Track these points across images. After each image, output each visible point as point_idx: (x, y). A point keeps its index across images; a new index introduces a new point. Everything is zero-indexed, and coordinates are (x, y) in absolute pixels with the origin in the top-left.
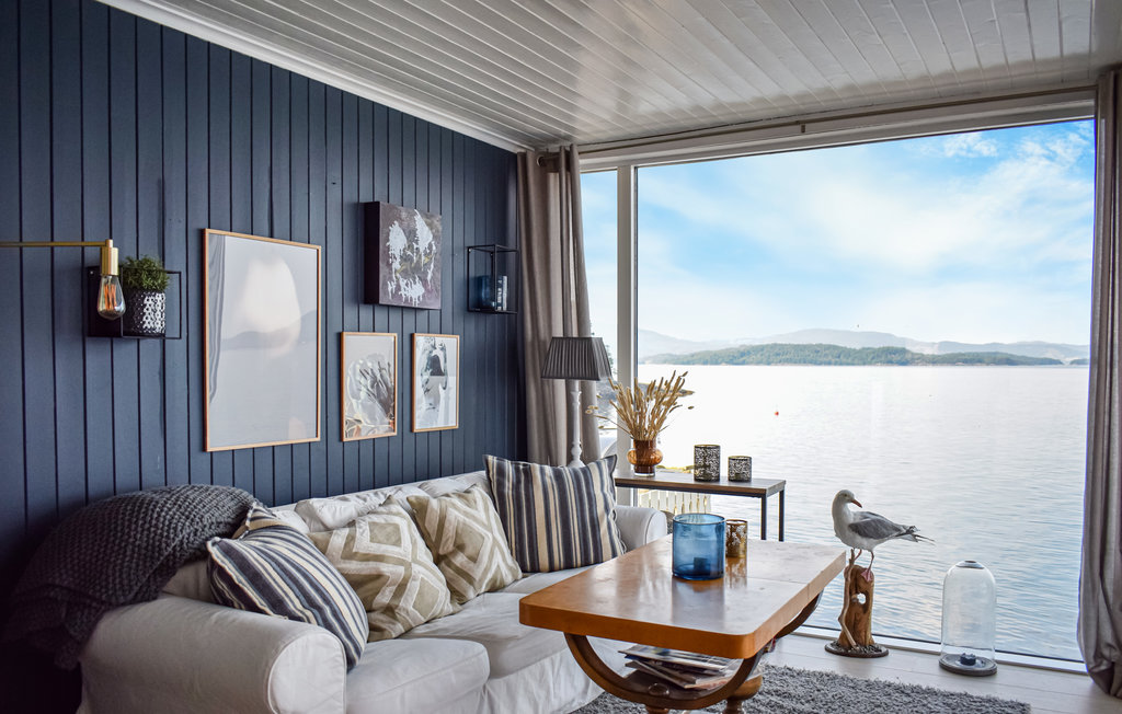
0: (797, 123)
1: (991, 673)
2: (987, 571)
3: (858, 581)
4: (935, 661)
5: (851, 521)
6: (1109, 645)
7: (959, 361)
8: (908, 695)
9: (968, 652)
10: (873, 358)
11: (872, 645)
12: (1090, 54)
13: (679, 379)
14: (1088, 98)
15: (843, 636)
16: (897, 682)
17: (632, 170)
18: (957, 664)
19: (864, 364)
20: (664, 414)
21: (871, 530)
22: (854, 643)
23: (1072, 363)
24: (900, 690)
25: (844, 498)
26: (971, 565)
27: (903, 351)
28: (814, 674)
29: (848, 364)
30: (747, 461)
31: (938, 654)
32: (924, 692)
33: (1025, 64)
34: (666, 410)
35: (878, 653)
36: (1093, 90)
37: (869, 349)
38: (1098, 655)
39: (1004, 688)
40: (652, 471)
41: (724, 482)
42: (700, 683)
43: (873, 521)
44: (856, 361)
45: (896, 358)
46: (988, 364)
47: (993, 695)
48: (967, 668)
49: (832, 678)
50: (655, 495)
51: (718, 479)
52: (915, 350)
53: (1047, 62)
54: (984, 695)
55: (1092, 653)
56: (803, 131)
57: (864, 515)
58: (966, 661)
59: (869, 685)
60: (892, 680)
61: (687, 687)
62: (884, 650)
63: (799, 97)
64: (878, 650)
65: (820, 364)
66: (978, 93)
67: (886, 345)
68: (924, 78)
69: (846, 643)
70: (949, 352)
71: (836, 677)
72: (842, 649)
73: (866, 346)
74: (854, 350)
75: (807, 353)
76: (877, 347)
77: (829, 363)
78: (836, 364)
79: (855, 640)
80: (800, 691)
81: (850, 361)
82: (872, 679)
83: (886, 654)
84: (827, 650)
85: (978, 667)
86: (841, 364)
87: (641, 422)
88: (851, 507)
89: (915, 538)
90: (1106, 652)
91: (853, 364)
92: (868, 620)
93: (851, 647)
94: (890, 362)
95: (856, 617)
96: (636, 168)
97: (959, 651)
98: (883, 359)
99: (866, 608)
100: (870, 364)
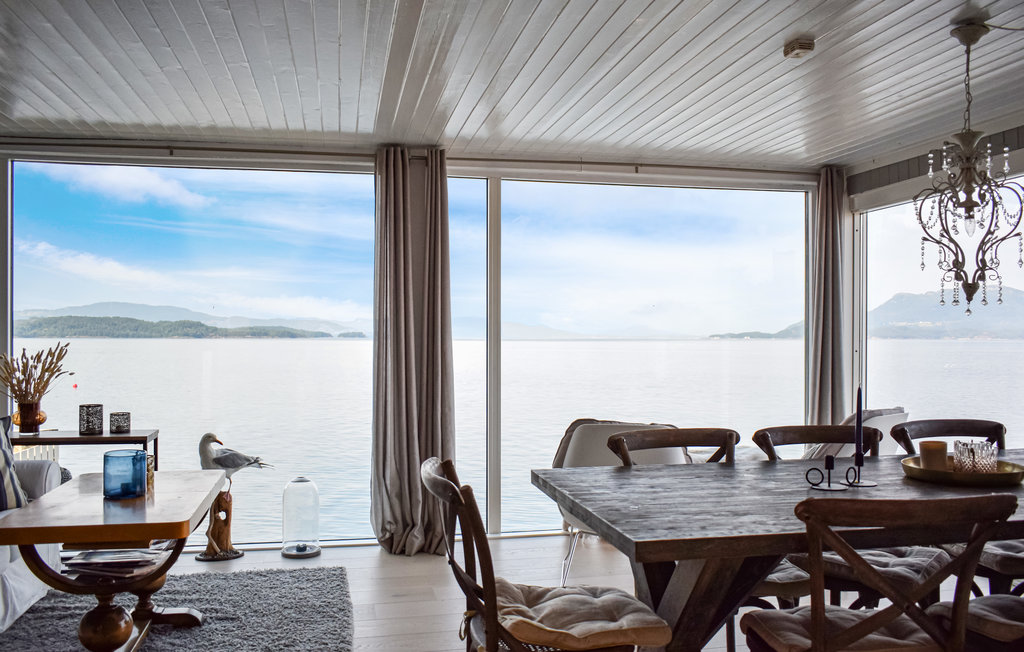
0: (168, 148)
1: (317, 554)
2: (312, 484)
3: (222, 503)
4: (279, 553)
5: (215, 456)
6: (390, 522)
7: (248, 334)
8: (265, 576)
9: (301, 544)
10: (170, 331)
11: (232, 551)
12: (373, 135)
13: (62, 350)
14: (371, 161)
15: (210, 546)
16: (256, 570)
17: (10, 163)
18: (294, 552)
19: (161, 336)
20: (48, 379)
21: (230, 462)
22: (218, 550)
23: (340, 336)
24: (259, 574)
25: (208, 439)
26: (301, 480)
27: (199, 325)
28: (193, 576)
29: (145, 337)
30: (126, 416)
31: (280, 549)
32: (276, 572)
33: (333, 133)
34: (51, 376)
35: (237, 555)
36: (374, 157)
37: (166, 322)
38: (384, 530)
39: (328, 560)
40: (37, 430)
41: (106, 433)
42: (137, 572)
43: (231, 455)
44: (154, 334)
45: (192, 331)
46: (273, 337)
47: (321, 566)
48: (302, 553)
49: (207, 576)
50: (38, 450)
51: (101, 432)
52: (209, 323)
53: (348, 135)
54: (315, 567)
55: (380, 528)
56: (171, 154)
57: (224, 452)
58: (300, 549)
59: (235, 575)
60: (251, 569)
61: (128, 576)
62: (241, 552)
63: (171, 128)
64: (236, 553)
65: (118, 337)
66: (301, 146)
67: (183, 319)
68: (266, 130)
69: (212, 551)
70: (240, 326)
71: (209, 575)
72: (209, 556)
73: (164, 320)
74: (152, 323)
75: (104, 326)
76: (173, 320)
77: (127, 336)
78: (133, 336)
79: (220, 549)
80: (186, 588)
81: (147, 333)
82: (237, 571)
83: (242, 555)
84: (197, 559)
85: (308, 551)
86: (139, 337)
87: (26, 387)
88: (214, 446)
89: (260, 465)
90: (388, 527)
91: (151, 337)
92: (228, 531)
93: (216, 553)
94: (187, 335)
95: (219, 531)
96: (12, 162)
97: (296, 544)
98: (179, 332)
99: (227, 521)
100: (167, 336)
